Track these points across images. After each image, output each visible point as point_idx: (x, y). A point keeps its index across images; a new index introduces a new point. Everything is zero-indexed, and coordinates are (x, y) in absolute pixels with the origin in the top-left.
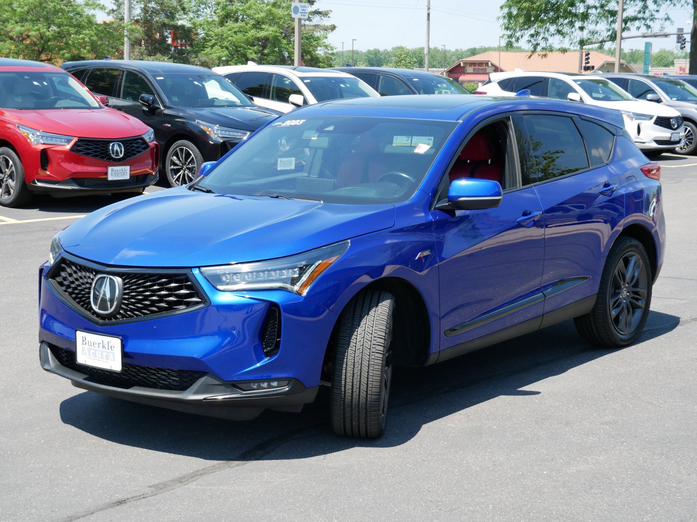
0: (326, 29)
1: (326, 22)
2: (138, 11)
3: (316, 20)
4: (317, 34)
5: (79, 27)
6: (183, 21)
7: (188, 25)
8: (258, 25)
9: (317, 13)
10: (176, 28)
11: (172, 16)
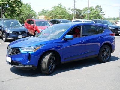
0: (103, 15)
1: (104, 13)
2: (76, 13)
3: (102, 13)
4: (102, 15)
5: (67, 15)
6: (82, 14)
7: (83, 14)
8: (93, 14)
9: (102, 12)
10: (81, 15)
11: (80, 13)
